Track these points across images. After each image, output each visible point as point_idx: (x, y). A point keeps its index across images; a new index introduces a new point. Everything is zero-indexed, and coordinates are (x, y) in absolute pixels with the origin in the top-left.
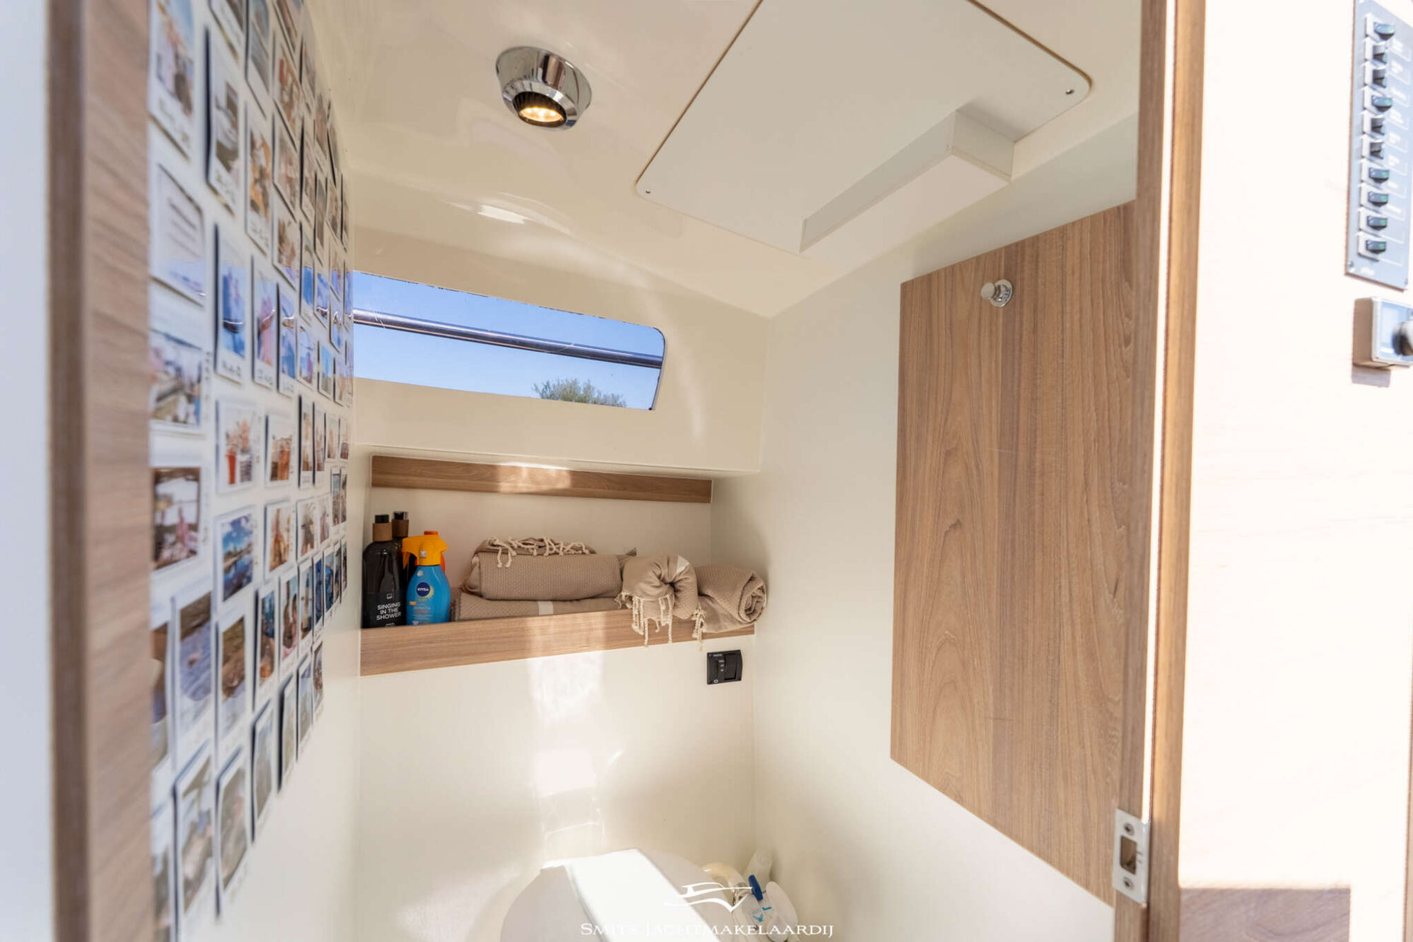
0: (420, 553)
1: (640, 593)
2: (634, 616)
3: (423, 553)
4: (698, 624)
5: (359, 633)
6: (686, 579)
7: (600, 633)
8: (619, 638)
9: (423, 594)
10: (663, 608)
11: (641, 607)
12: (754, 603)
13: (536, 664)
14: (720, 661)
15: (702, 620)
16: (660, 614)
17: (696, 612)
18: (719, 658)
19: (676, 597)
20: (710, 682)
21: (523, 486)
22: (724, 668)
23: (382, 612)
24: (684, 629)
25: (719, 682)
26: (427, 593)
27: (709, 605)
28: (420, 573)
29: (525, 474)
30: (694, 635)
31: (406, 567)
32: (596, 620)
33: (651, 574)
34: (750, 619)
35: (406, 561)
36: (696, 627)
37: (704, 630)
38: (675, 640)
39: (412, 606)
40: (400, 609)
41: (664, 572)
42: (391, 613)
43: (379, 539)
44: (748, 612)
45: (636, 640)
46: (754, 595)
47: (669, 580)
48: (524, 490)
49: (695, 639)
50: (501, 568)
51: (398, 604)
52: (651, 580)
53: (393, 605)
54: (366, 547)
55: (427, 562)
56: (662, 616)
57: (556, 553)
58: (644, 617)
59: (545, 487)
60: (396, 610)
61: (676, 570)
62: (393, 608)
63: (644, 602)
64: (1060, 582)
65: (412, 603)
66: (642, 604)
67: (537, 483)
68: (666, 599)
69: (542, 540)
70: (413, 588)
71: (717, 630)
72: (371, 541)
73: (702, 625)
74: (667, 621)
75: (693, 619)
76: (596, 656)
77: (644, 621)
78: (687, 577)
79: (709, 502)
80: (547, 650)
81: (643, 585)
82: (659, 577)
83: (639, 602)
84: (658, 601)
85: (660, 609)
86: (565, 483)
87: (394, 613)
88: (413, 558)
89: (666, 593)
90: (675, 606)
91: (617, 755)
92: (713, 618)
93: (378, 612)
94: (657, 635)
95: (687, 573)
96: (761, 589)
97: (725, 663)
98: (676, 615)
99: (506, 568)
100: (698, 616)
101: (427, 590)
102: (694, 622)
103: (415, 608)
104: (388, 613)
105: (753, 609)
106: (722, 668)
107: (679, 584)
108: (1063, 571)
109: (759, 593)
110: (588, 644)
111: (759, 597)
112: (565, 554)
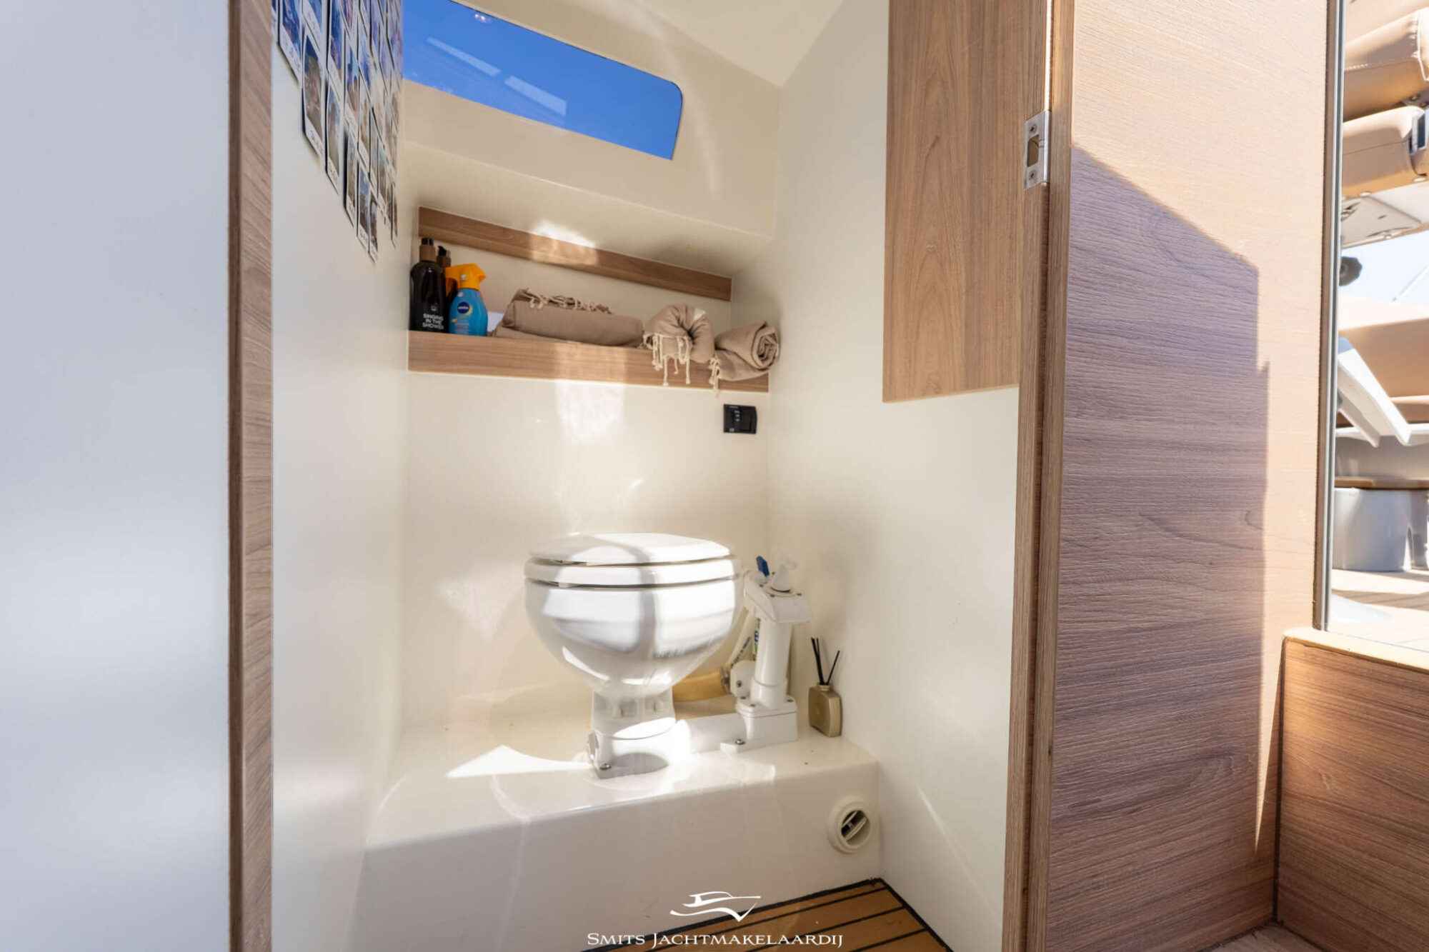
0: (461, 278)
1: (660, 330)
2: (654, 354)
3: (464, 277)
4: (714, 373)
5: (407, 332)
6: (703, 325)
7: (621, 365)
8: (641, 374)
9: (464, 312)
10: (681, 344)
11: (661, 343)
12: (767, 350)
13: (563, 385)
14: (736, 412)
15: (718, 368)
16: (678, 351)
17: (713, 360)
18: (735, 409)
19: (694, 343)
20: (726, 430)
21: (554, 257)
22: (741, 418)
23: (427, 320)
24: (700, 375)
25: (735, 432)
26: (466, 311)
27: (724, 356)
28: (460, 295)
29: (555, 246)
30: (711, 382)
31: (449, 295)
32: (620, 355)
33: (669, 313)
34: (763, 363)
35: (448, 289)
36: (713, 375)
37: (720, 377)
38: (693, 385)
39: (453, 323)
40: (443, 323)
41: (683, 317)
42: (435, 324)
43: (424, 259)
44: (762, 358)
45: (656, 378)
46: (767, 342)
47: (688, 327)
48: (555, 261)
49: (711, 387)
50: (533, 309)
51: (441, 318)
52: (670, 318)
53: (437, 317)
54: (413, 265)
55: (466, 285)
56: (680, 353)
57: (583, 309)
58: (664, 354)
59: (574, 262)
60: (439, 322)
61: (693, 316)
62: (437, 320)
63: (664, 338)
64: (1017, 125)
65: (454, 320)
66: (661, 340)
67: (567, 256)
68: (683, 340)
69: (572, 299)
70: (455, 306)
71: (732, 378)
72: (417, 261)
73: (718, 372)
74: (685, 360)
75: (710, 367)
76: (619, 387)
77: (664, 358)
78: (703, 323)
79: (727, 299)
80: (574, 375)
81: (662, 323)
82: (676, 317)
83: (659, 337)
84: (676, 339)
85: (677, 346)
86: (591, 261)
87: (437, 324)
88: (455, 284)
89: (684, 336)
90: (692, 350)
91: (637, 482)
92: (728, 366)
93: (424, 320)
94: (675, 376)
95: (704, 320)
96: (773, 336)
97: (741, 414)
98: (693, 359)
99: (538, 310)
100: (715, 364)
101: (467, 308)
102: (711, 371)
103: (456, 324)
104: (432, 322)
105: (765, 357)
106: (738, 418)
107: (698, 331)
108: (1019, 113)
109: (771, 340)
110: (610, 375)
111: (772, 345)
112: (592, 310)
